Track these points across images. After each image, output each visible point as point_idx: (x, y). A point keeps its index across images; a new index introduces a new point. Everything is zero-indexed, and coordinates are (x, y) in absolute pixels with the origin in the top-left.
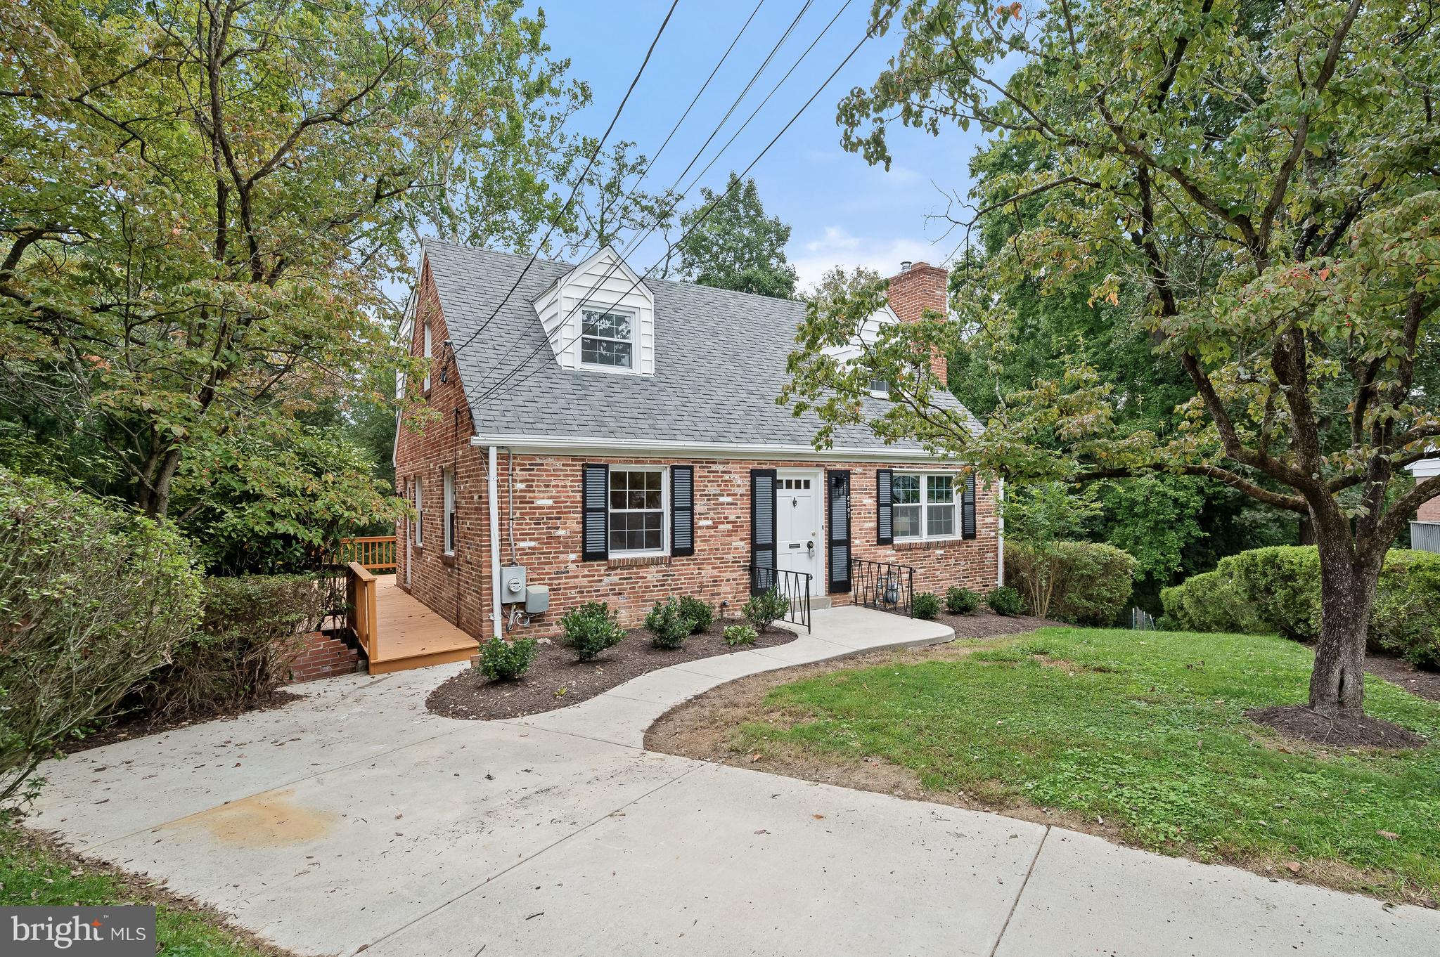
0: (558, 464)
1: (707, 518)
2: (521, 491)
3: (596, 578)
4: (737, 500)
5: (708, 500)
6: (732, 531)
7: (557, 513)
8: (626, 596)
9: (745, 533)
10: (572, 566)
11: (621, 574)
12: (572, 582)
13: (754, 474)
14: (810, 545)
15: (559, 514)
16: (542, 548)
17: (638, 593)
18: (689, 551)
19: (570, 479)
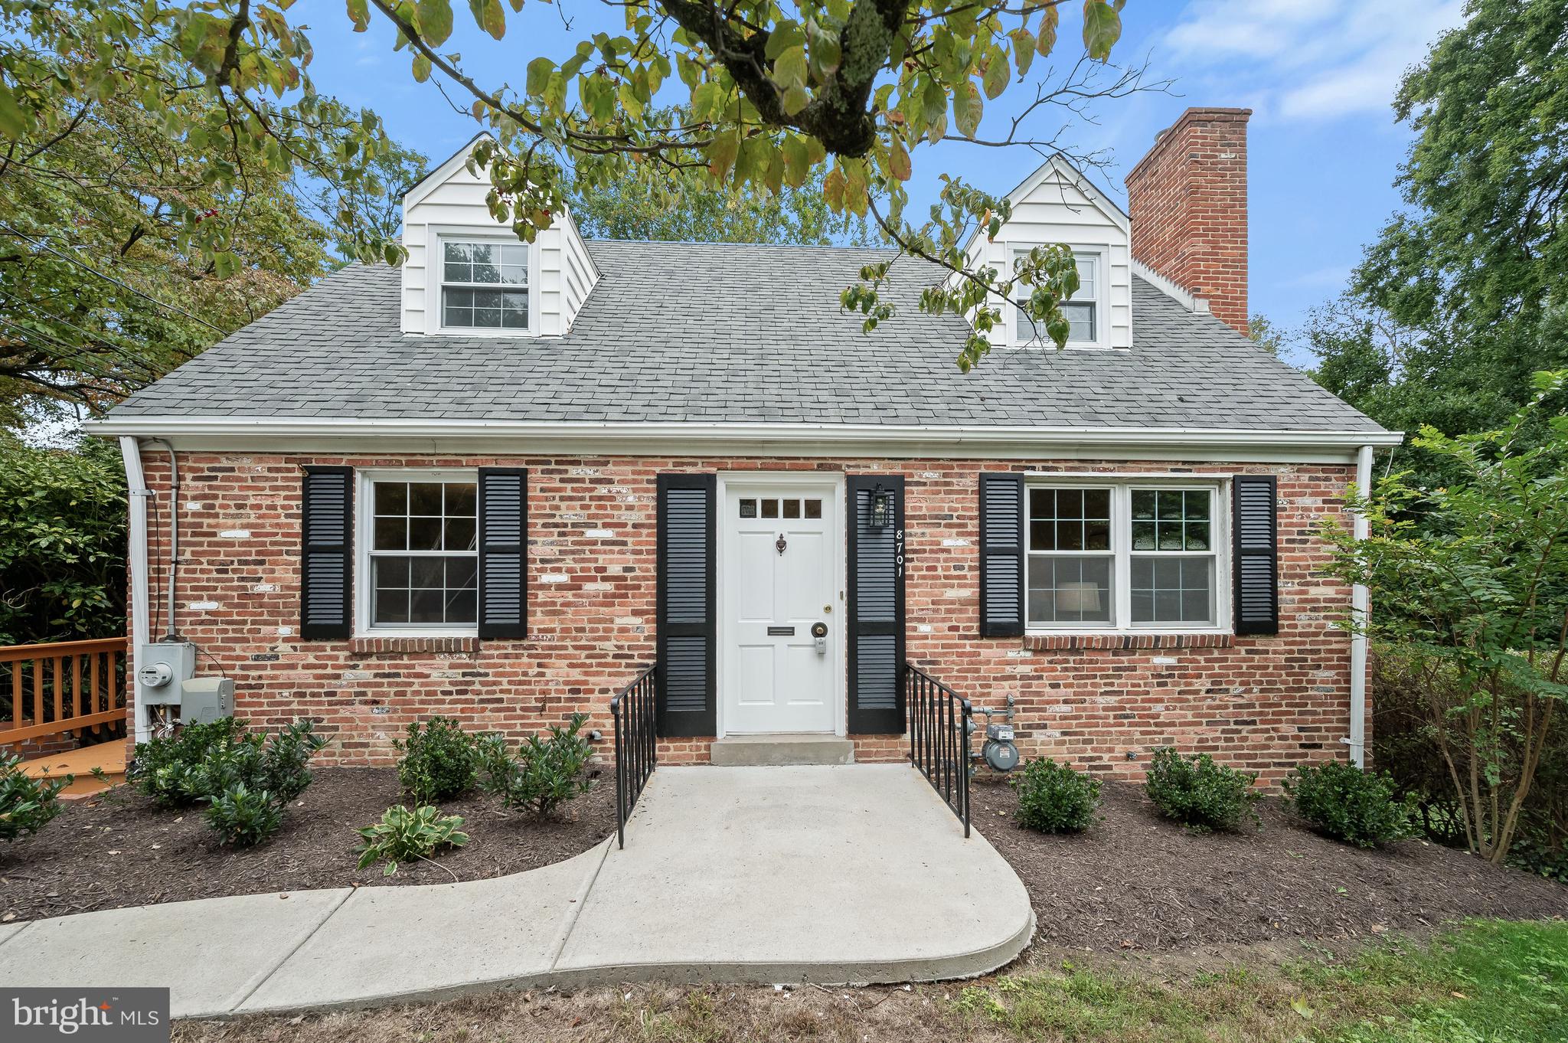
0: (260, 469)
1: (558, 570)
2: (195, 514)
3: (329, 671)
4: (627, 535)
5: (562, 534)
6: (614, 596)
7: (258, 553)
8: (386, 706)
9: (646, 599)
10: (283, 648)
11: (379, 666)
12: (284, 675)
13: (666, 484)
14: (819, 630)
15: (261, 556)
16: (230, 614)
17: (412, 702)
18: (518, 631)
19: (283, 493)
